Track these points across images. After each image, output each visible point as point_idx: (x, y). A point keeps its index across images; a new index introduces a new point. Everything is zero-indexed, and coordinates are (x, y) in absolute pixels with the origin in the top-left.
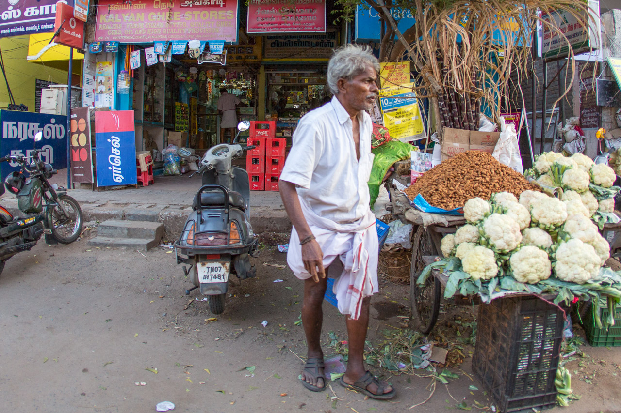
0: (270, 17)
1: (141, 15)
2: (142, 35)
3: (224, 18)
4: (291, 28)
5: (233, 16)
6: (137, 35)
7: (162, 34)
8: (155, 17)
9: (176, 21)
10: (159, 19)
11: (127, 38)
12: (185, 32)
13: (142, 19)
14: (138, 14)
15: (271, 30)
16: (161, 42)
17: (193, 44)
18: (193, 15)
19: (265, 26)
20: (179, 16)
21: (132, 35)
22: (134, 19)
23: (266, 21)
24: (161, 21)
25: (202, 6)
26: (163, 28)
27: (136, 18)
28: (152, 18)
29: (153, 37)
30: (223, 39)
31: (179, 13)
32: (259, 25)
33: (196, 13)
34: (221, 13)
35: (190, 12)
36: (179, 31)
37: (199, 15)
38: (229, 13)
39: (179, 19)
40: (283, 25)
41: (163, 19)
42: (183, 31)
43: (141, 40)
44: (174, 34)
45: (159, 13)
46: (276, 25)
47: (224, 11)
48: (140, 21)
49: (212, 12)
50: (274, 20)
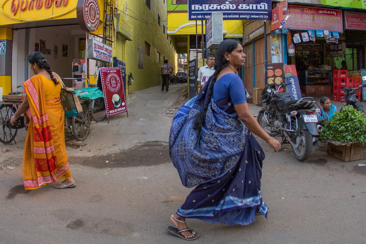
0: (355, 22)
1: (298, 15)
2: (300, 26)
3: (337, 21)
4: (363, 28)
5: (340, 20)
6: (298, 26)
7: (310, 26)
8: (305, 17)
9: (316, 20)
10: (308, 18)
11: (293, 26)
12: (321, 26)
13: (299, 18)
14: (297, 15)
15: (355, 28)
16: (311, 30)
17: (326, 32)
18: (324, 18)
19: (353, 26)
20: (317, 18)
21: (295, 26)
22: (295, 17)
23: (353, 23)
24: (309, 19)
25: (327, 14)
26: (310, 23)
27: (296, 17)
28: (304, 17)
29: (306, 27)
30: (338, 31)
31: (317, 16)
32: (351, 26)
33: (325, 17)
34: (336, 18)
35: (322, 16)
36: (318, 25)
37: (326, 18)
38: (339, 18)
39: (317, 19)
40: (360, 26)
41: (310, 19)
42: (320, 25)
43: (300, 28)
44: (316, 27)
45: (307, 15)
46: (357, 26)
47: (336, 17)
48: (298, 18)
49: (331, 17)
50: (356, 24)
